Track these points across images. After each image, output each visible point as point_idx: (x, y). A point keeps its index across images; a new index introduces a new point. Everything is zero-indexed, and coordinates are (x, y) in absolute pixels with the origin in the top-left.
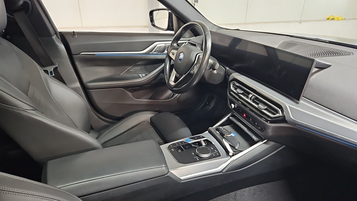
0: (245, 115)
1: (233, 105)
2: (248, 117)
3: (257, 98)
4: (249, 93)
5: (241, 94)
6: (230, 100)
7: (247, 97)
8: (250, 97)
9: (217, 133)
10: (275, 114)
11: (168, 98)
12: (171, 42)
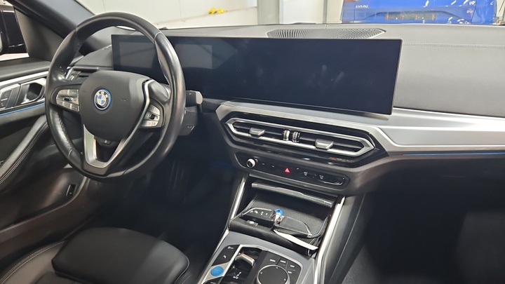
0: (287, 170)
1: (252, 161)
2: (297, 172)
3: (302, 134)
4: (282, 130)
5: (262, 135)
6: (240, 154)
7: (282, 138)
8: (288, 135)
9: (252, 225)
10: (359, 150)
11: (64, 198)
12: (47, 73)
